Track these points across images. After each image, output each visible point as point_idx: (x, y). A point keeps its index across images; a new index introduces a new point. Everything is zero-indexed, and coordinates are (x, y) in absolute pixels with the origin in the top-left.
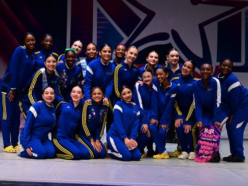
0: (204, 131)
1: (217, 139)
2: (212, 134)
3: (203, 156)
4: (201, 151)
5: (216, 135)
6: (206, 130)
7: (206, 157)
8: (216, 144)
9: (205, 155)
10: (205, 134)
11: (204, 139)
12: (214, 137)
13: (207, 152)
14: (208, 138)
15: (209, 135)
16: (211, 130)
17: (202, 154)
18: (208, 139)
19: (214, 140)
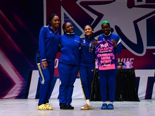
0: (100, 46)
1: (112, 50)
2: (107, 47)
3: (105, 65)
4: (102, 62)
5: (110, 47)
6: (102, 45)
7: (107, 65)
8: (112, 53)
9: (106, 64)
10: (102, 49)
11: (102, 52)
12: (109, 49)
13: (106, 62)
14: (105, 50)
15: (105, 48)
16: (106, 44)
17: (103, 64)
18: (105, 52)
19: (109, 51)
